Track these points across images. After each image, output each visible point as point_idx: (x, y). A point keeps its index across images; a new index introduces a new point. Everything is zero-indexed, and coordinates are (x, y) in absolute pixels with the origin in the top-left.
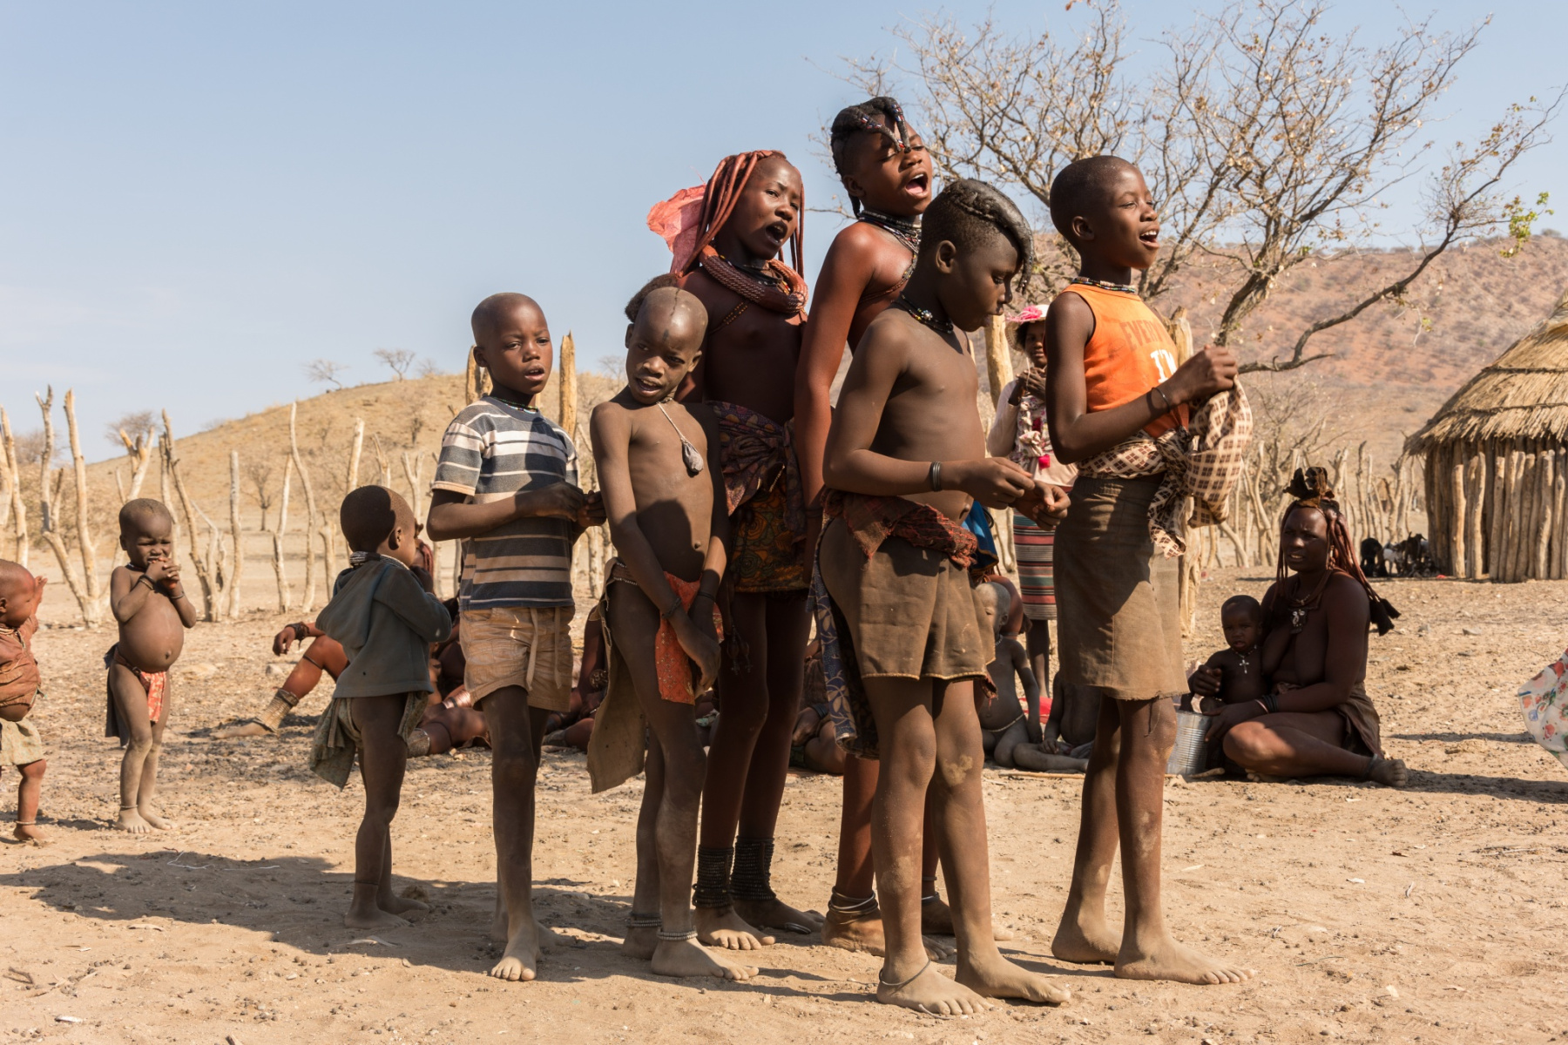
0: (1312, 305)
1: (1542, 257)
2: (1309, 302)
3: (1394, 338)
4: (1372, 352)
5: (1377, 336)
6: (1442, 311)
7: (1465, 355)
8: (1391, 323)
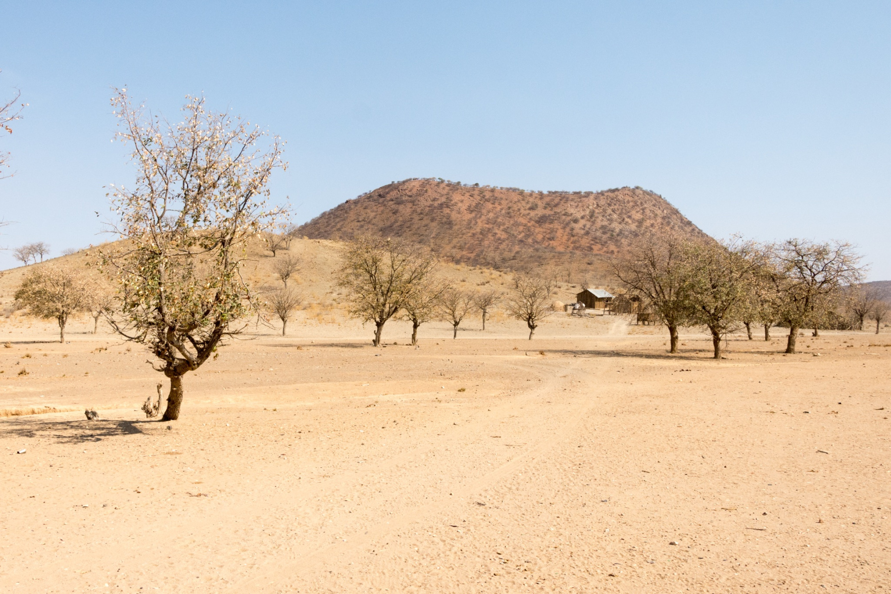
0: (539, 216)
1: (636, 198)
2: (537, 215)
3: (575, 232)
4: (565, 237)
5: (568, 230)
6: (595, 220)
7: (605, 240)
8: (573, 225)
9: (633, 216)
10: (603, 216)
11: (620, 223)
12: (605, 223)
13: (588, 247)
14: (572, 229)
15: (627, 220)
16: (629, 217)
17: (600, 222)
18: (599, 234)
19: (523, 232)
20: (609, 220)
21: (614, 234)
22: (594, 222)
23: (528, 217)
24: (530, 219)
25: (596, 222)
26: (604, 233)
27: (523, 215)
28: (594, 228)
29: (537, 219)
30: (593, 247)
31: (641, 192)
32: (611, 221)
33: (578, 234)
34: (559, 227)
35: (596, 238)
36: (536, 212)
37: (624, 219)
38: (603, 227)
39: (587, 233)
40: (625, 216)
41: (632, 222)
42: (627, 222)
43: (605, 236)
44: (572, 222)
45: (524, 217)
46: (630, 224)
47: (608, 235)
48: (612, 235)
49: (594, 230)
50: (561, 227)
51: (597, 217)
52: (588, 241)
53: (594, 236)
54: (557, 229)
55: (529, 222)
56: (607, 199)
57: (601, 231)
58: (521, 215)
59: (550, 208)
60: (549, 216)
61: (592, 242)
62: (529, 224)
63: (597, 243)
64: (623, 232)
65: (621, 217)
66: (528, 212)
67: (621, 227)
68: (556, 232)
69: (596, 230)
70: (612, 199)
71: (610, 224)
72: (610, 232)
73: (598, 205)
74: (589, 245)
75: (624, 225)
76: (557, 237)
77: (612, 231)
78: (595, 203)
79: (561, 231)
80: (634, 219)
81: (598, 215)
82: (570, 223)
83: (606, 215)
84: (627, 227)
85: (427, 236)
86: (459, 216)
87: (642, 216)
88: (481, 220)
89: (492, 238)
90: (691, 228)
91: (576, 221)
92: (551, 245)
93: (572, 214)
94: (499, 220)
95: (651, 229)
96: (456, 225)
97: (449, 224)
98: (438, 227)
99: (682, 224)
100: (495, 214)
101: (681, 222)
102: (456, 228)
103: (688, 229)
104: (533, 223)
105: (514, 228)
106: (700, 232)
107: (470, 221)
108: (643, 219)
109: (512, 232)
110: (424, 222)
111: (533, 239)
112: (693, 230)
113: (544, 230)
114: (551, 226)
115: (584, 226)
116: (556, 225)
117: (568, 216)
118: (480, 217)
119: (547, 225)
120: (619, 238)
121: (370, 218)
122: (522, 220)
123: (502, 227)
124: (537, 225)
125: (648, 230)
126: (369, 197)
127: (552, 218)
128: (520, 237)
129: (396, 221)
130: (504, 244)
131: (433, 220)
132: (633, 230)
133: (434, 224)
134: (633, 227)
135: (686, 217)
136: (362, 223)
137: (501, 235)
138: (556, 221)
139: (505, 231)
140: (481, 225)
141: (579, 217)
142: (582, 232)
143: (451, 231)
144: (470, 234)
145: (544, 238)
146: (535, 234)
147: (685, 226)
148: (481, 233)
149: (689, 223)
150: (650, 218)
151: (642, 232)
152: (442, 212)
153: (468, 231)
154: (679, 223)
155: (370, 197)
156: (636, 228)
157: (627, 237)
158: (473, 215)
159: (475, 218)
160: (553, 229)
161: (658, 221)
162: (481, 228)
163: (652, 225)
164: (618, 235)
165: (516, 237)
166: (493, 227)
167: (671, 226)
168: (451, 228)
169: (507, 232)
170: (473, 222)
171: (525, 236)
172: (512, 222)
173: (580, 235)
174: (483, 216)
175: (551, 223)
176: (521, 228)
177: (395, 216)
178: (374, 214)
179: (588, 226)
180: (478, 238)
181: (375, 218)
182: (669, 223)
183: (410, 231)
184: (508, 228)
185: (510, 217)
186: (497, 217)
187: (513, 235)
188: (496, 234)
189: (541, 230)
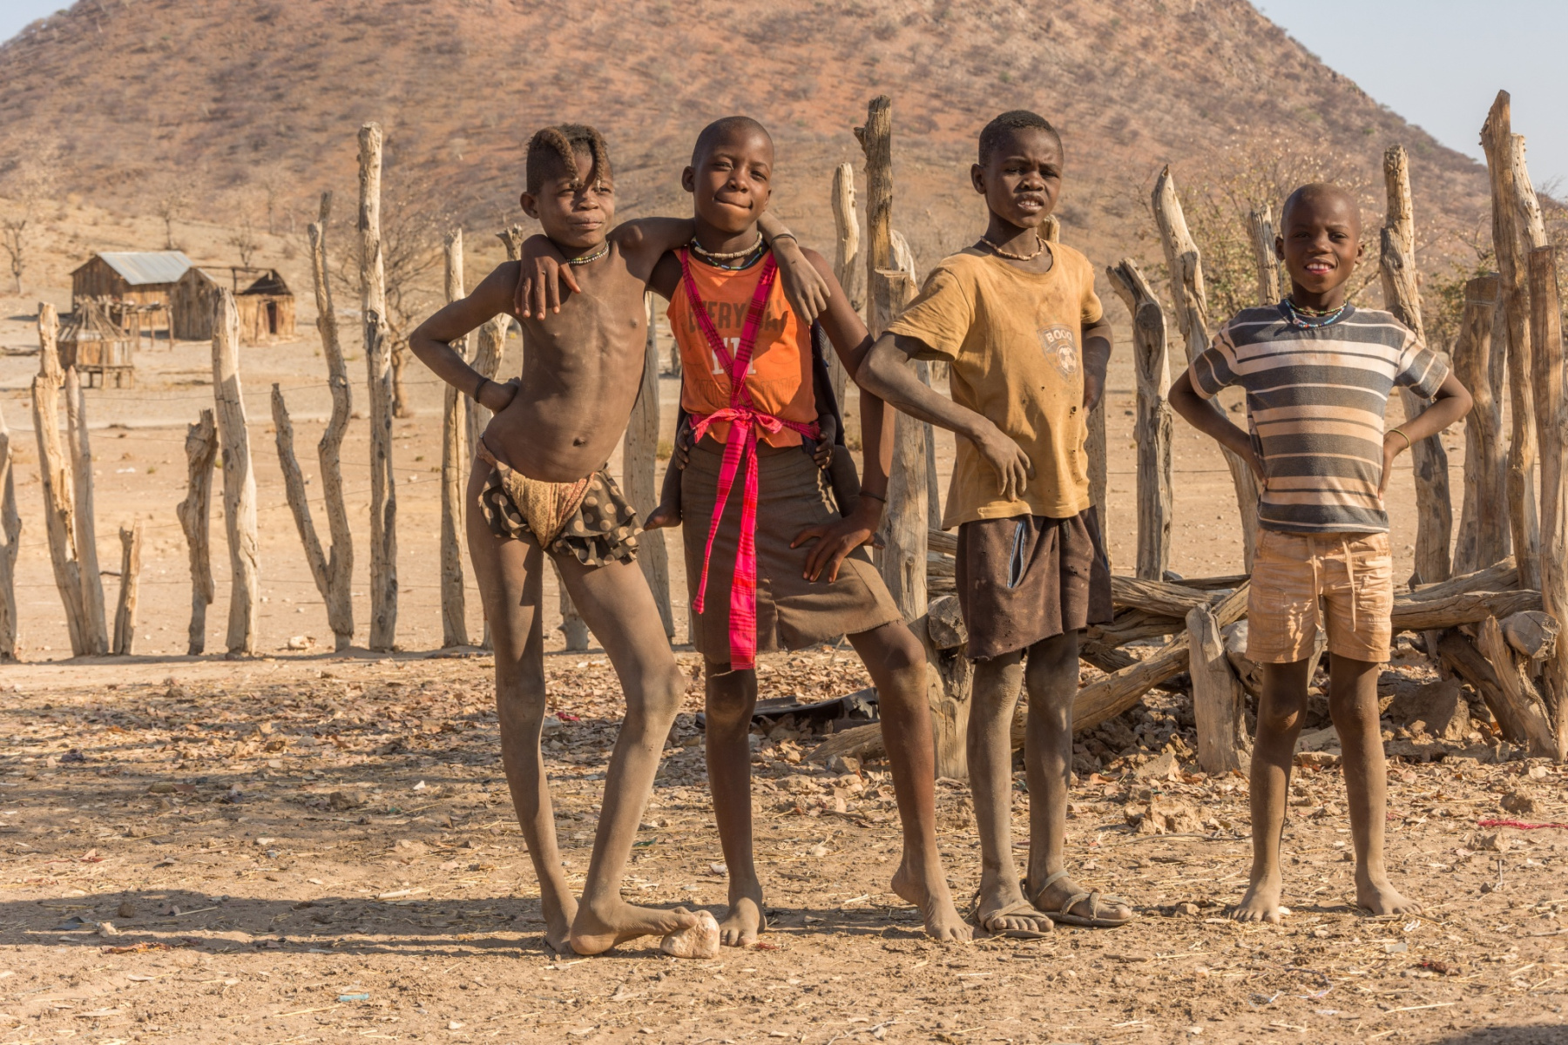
0: (763, 16)
2: (758, 13)
3: (880, 68)
4: (847, 89)
5: (856, 65)
6: (951, 30)
7: (981, 95)
8: (877, 46)
9: (1083, 15)
10: (979, 14)
11: (1036, 37)
12: (984, 39)
13: (920, 118)
14: (872, 61)
15: (1059, 25)
16: (1070, 17)
17: (966, 34)
18: (959, 75)
19: (704, 72)
20: (997, 27)
21: (1013, 73)
22: (945, 37)
23: (727, 22)
24: (734, 30)
25: (954, 36)
26: (979, 71)
27: (709, 18)
28: (946, 54)
29: (755, 28)
30: (938, 118)
32: (1006, 29)
33: (889, 75)
34: (827, 55)
35: (949, 90)
37: (1049, 25)
38: (976, 52)
39: (923, 73)
40: (1053, 15)
41: (1080, 34)
42: (1059, 34)
43: (980, 82)
44: (872, 37)
45: (713, 24)
46: (1069, 39)
47: (993, 78)
48: (1004, 79)
49: (946, 62)
50: (835, 54)
51: (961, 19)
52: (922, 99)
53: (944, 82)
54: (822, 61)
55: (726, 39)
57: (970, 64)
58: (703, 17)
60: (797, 18)
61: (936, 103)
62: (727, 47)
63: (951, 104)
64: (1042, 68)
65: (1041, 17)
67: (1037, 48)
68: (818, 72)
69: (952, 62)
71: (1000, 42)
72: (1000, 68)
74: (924, 112)
75: (1048, 44)
76: (819, 90)
77: (1007, 64)
79: (835, 67)
80: (1084, 24)
81: (964, 12)
82: (864, 39)
83: (988, 11)
84: (1060, 49)
85: (371, 94)
86: (488, 23)
87: (1112, 14)
88: (561, 36)
89: (594, 97)
90: (1279, 51)
91: (885, 33)
92: (796, 116)
93: (873, 11)
94: (626, 35)
95: (1141, 55)
96: (475, 53)
97: (450, 52)
98: (413, 62)
99: (1249, 39)
100: (612, 14)
101: (1247, 33)
102: (472, 63)
103: (1266, 55)
104: (740, 41)
105: (674, 60)
106: (1312, 63)
107: (522, 41)
108: (1115, 23)
109: (665, 75)
110: (365, 49)
111: (736, 98)
112: (1287, 56)
113: (779, 66)
114: (803, 51)
115: (914, 49)
116: (818, 49)
117: (861, 16)
118: (560, 26)
119: (787, 50)
120: (1025, 88)
121: (185, 37)
122: (704, 34)
123: (632, 60)
124: (755, 48)
125: (1131, 60)
127: (805, 23)
128: (691, 89)
129: (271, 46)
130: (631, 113)
131: (394, 39)
132: (1079, 59)
133: (398, 53)
134: (1079, 50)
135: (1265, 14)
136: (156, 56)
137: (626, 84)
138: (819, 36)
139: (643, 71)
140: (559, 51)
141: (898, 19)
142: (908, 68)
143: (454, 78)
144: (518, 86)
145: (771, 96)
146: (744, 79)
147: (1261, 44)
148: (557, 80)
149: (1275, 34)
150: (1139, 21)
151: (1109, 65)
152: (429, 12)
153: (514, 73)
154: (1241, 36)
156: (1089, 55)
157: (1053, 83)
158: (536, 19)
159: (545, 28)
160: (810, 60)
161: (1166, 29)
162: (557, 62)
163: (1145, 44)
164: (1025, 78)
165: (676, 91)
166: (600, 60)
167: (1209, 44)
168: (454, 66)
169: (646, 74)
170: (535, 44)
171: (710, 87)
172: (669, 40)
173: (898, 81)
174: (570, 24)
175: (799, 42)
176: (697, 60)
177: (269, 30)
178: (198, 23)
179: (927, 50)
180: (545, 98)
181: (199, 37)
182: (1201, 36)
183: (313, 78)
184: (653, 60)
185: (663, 24)
186: (620, 25)
187: (667, 85)
188: (607, 81)
189: (769, 65)
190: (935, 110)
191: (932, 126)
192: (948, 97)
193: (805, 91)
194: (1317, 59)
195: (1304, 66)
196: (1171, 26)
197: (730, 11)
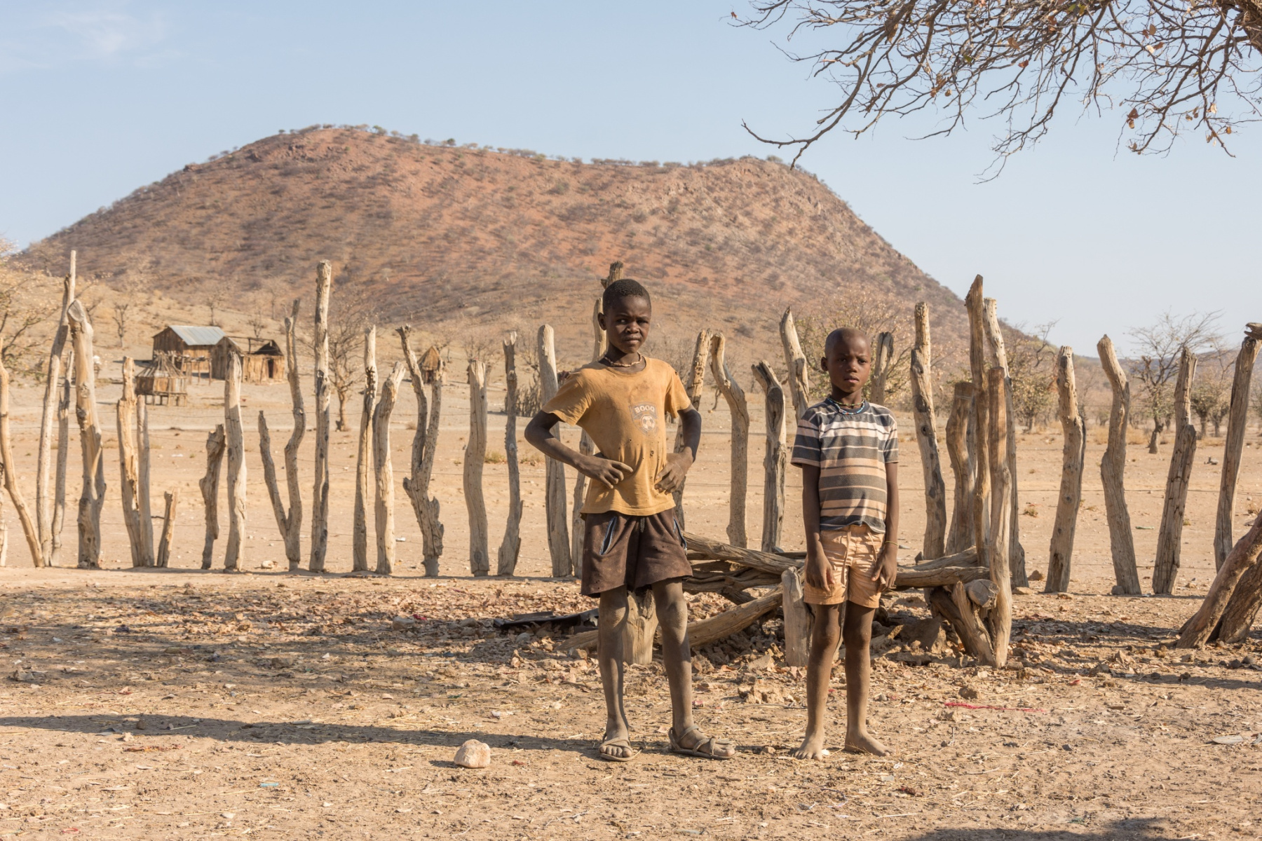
0: (568, 206)
1: (765, 178)
2: (565, 204)
5: (622, 236)
6: (678, 218)
7: (694, 257)
8: (634, 226)
9: (756, 214)
10: (695, 210)
11: (727, 225)
12: (697, 225)
13: (658, 269)
14: (632, 235)
15: (741, 218)
16: (748, 214)
17: (687, 221)
18: (682, 245)
19: (532, 236)
20: (705, 218)
21: (713, 245)
22: (674, 222)
23: (547, 208)
24: (552, 212)
25: (680, 222)
26: (693, 243)
27: (537, 205)
28: (675, 232)
29: (564, 212)
30: (668, 269)
31: (777, 167)
32: (710, 220)
33: (641, 243)
34: (606, 230)
35: (675, 253)
36: (564, 199)
37: (735, 218)
38: (692, 232)
39: (661, 243)
40: (738, 213)
41: (753, 224)
42: (741, 224)
43: (693, 250)
44: (632, 220)
45: (539, 208)
46: (746, 227)
47: (701, 248)
48: (708, 248)
49: (675, 237)
50: (610, 229)
51: (684, 213)
52: (660, 258)
53: (673, 249)
54: (602, 233)
55: (546, 218)
56: (707, 178)
57: (688, 239)
58: (534, 205)
59: (592, 193)
60: (589, 207)
61: (667, 261)
62: (547, 222)
63: (676, 262)
64: (730, 243)
65: (731, 213)
66: (548, 197)
67: (728, 232)
68: (599, 239)
69: (678, 237)
70: (717, 179)
71: (706, 227)
72: (706, 242)
73: (686, 189)
74: (660, 265)
75: (734, 229)
76: (600, 250)
77: (710, 240)
78: (682, 185)
79: (609, 237)
80: (756, 219)
81: (686, 209)
82: (627, 221)
83: (700, 209)
84: (741, 233)
85: (337, 240)
86: (408, 201)
87: (772, 214)
88: (450, 211)
89: (467, 247)
90: (868, 240)
91: (640, 219)
92: (586, 264)
93: (633, 205)
94: (488, 212)
95: (788, 238)
96: (399, 219)
97: (384, 217)
98: (362, 222)
99: (851, 232)
100: (480, 200)
101: (850, 228)
102: (397, 225)
103: (861, 241)
104: (555, 219)
105: (515, 229)
106: (887, 248)
107: (427, 214)
108: (773, 219)
109: (510, 237)
110: (335, 213)
111: (551, 252)
112: (873, 243)
113: (577, 235)
114: (591, 227)
115: (656, 228)
116: (600, 226)
117: (626, 208)
118: (450, 205)
119: (583, 226)
120: (720, 254)
121: (229, 201)
122: (534, 214)
123: (491, 227)
124: (563, 224)
125: (782, 241)
126: (229, 160)
127: (593, 210)
128: (525, 246)
129: (279, 209)
130: (489, 258)
131: (352, 208)
132: (752, 239)
133: (353, 217)
134: (752, 233)
135: (861, 218)
136: (211, 212)
137: (486, 241)
138: (601, 219)
139: (497, 234)
140: (448, 220)
141: (648, 210)
142: (652, 239)
143: (386, 232)
144: (423, 239)
145: (571, 252)
146: (556, 242)
147: (858, 235)
148: (446, 237)
149: (866, 230)
150: (788, 218)
151: (769, 243)
152: (373, 194)
153: (421, 231)
154: (846, 230)
155: (232, 159)
156: (758, 236)
157: (736, 252)
158: (436, 201)
159: (441, 206)
160: (595, 232)
161: (803, 224)
162: (447, 226)
163: (791, 232)
164: (720, 249)
165: (516, 247)
166: (472, 226)
167: (828, 234)
168: (386, 226)
169: (498, 236)
170: (434, 215)
171: (536, 245)
172: (513, 217)
173: (646, 247)
174: (455, 205)
175: (589, 221)
176: (529, 229)
177: (278, 199)
178: (237, 193)
179: (664, 229)
180: (439, 247)
181: (237, 201)
182: (823, 229)
183: (302, 229)
184: (503, 228)
185: (510, 207)
186: (485, 206)
187: (511, 243)
188: (476, 239)
189: (571, 234)
190: (667, 265)
191: (665, 274)
192: (675, 258)
193: (591, 250)
194: (890, 246)
195: (882, 249)
196: (806, 223)
197: (550, 202)
